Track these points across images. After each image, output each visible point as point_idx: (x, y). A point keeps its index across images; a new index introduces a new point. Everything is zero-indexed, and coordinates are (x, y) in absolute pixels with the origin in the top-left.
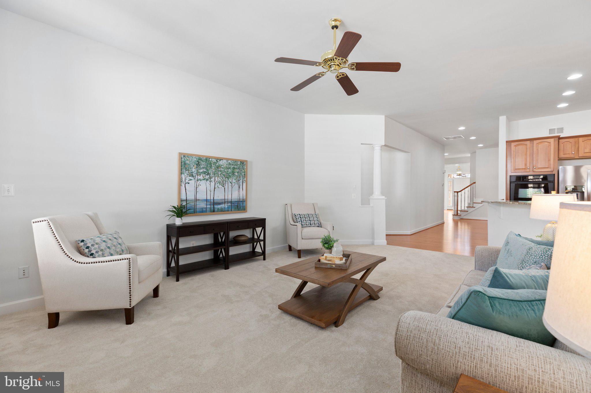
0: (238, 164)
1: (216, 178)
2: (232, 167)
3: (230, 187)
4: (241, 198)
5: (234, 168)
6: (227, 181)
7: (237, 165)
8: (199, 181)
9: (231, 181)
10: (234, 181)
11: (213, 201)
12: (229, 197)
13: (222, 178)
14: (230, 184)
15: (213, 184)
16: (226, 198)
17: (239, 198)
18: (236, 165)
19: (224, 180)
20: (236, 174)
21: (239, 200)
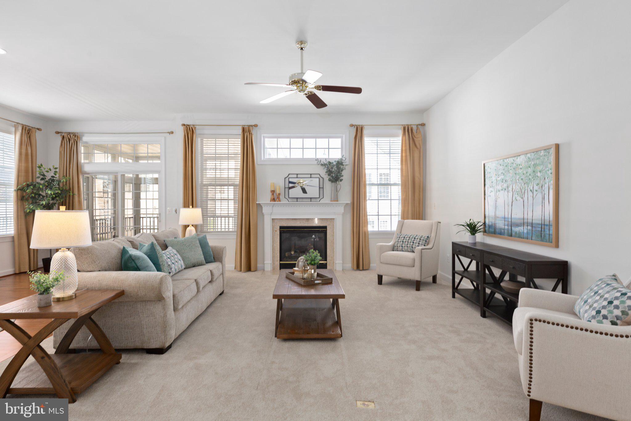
0: (541, 156)
1: (514, 186)
2: (533, 163)
3: (530, 199)
4: (547, 218)
5: (535, 165)
6: (526, 188)
7: (539, 158)
8: (498, 192)
9: (532, 189)
10: (536, 188)
11: (510, 220)
12: (529, 216)
13: (520, 185)
14: (530, 194)
15: (510, 194)
16: (526, 217)
17: (543, 218)
18: (537, 159)
19: (523, 188)
20: (539, 174)
21: (543, 223)
